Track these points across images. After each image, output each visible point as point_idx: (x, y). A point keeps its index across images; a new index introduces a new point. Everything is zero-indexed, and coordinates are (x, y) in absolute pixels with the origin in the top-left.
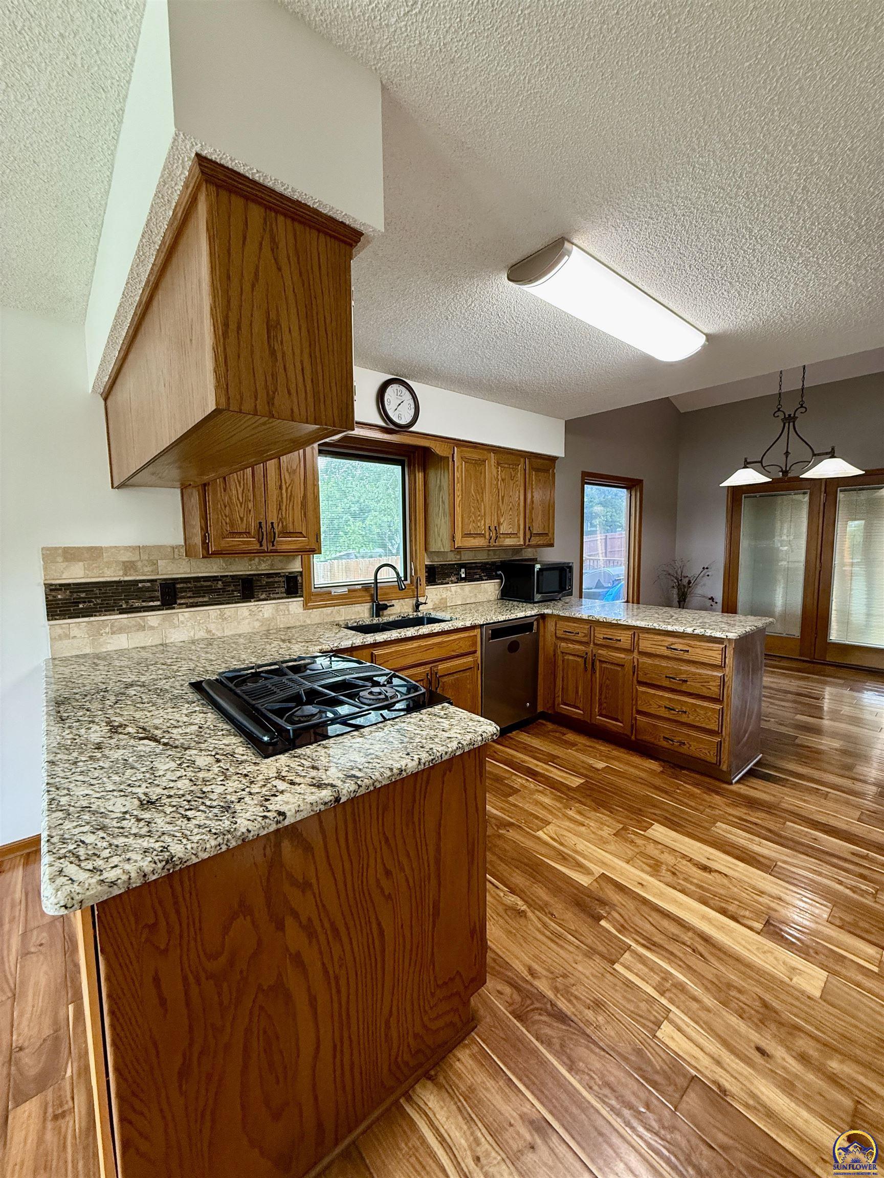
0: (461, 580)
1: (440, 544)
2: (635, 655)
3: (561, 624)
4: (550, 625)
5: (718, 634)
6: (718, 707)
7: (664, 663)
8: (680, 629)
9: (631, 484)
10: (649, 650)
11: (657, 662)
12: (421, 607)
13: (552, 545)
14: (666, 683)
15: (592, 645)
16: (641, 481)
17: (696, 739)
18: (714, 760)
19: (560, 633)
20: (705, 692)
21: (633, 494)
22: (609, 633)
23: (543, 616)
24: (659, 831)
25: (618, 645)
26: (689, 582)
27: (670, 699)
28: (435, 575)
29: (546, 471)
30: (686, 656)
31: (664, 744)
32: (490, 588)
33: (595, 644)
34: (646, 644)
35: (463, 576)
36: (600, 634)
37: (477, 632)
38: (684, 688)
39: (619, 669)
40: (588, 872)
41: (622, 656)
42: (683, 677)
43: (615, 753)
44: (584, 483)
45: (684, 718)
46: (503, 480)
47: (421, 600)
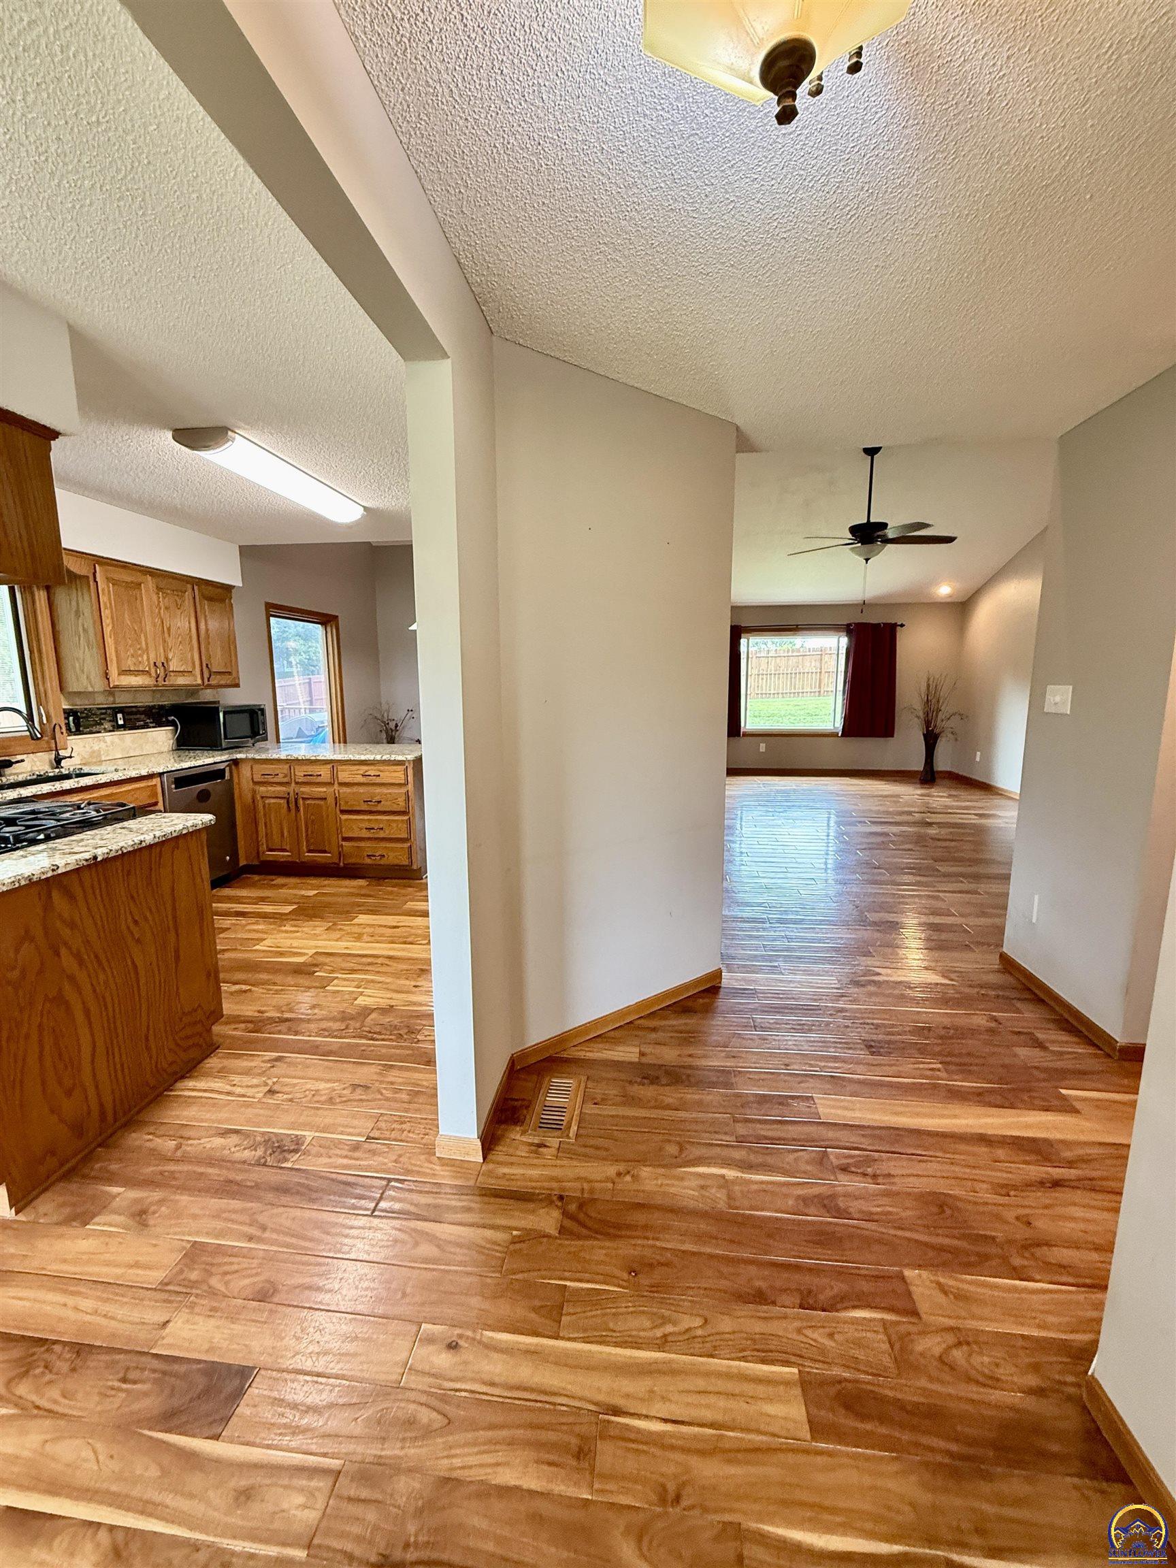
0: (118, 727)
1: (85, 682)
2: (336, 786)
3: (256, 767)
4: (245, 771)
5: (400, 758)
6: (406, 818)
7: (361, 790)
8: (372, 758)
9: (326, 620)
10: (347, 780)
11: (355, 789)
12: (63, 763)
13: (237, 685)
14: (364, 807)
15: (293, 784)
16: (336, 617)
17: (392, 849)
18: (406, 862)
19: (257, 778)
20: (395, 808)
21: (329, 629)
22: (310, 769)
23: (236, 762)
24: (363, 919)
25: (319, 780)
26: (396, 726)
27: (369, 820)
28: (81, 721)
29: (222, 600)
30: (378, 780)
31: (368, 861)
32: (161, 738)
33: (297, 783)
34: (344, 775)
35: (121, 722)
36: (300, 772)
37: (156, 781)
38: (379, 808)
39: (322, 803)
40: (304, 954)
41: (325, 789)
42: (377, 798)
43: (326, 882)
44: (268, 616)
45: (382, 834)
46: (167, 608)
47: (62, 753)
